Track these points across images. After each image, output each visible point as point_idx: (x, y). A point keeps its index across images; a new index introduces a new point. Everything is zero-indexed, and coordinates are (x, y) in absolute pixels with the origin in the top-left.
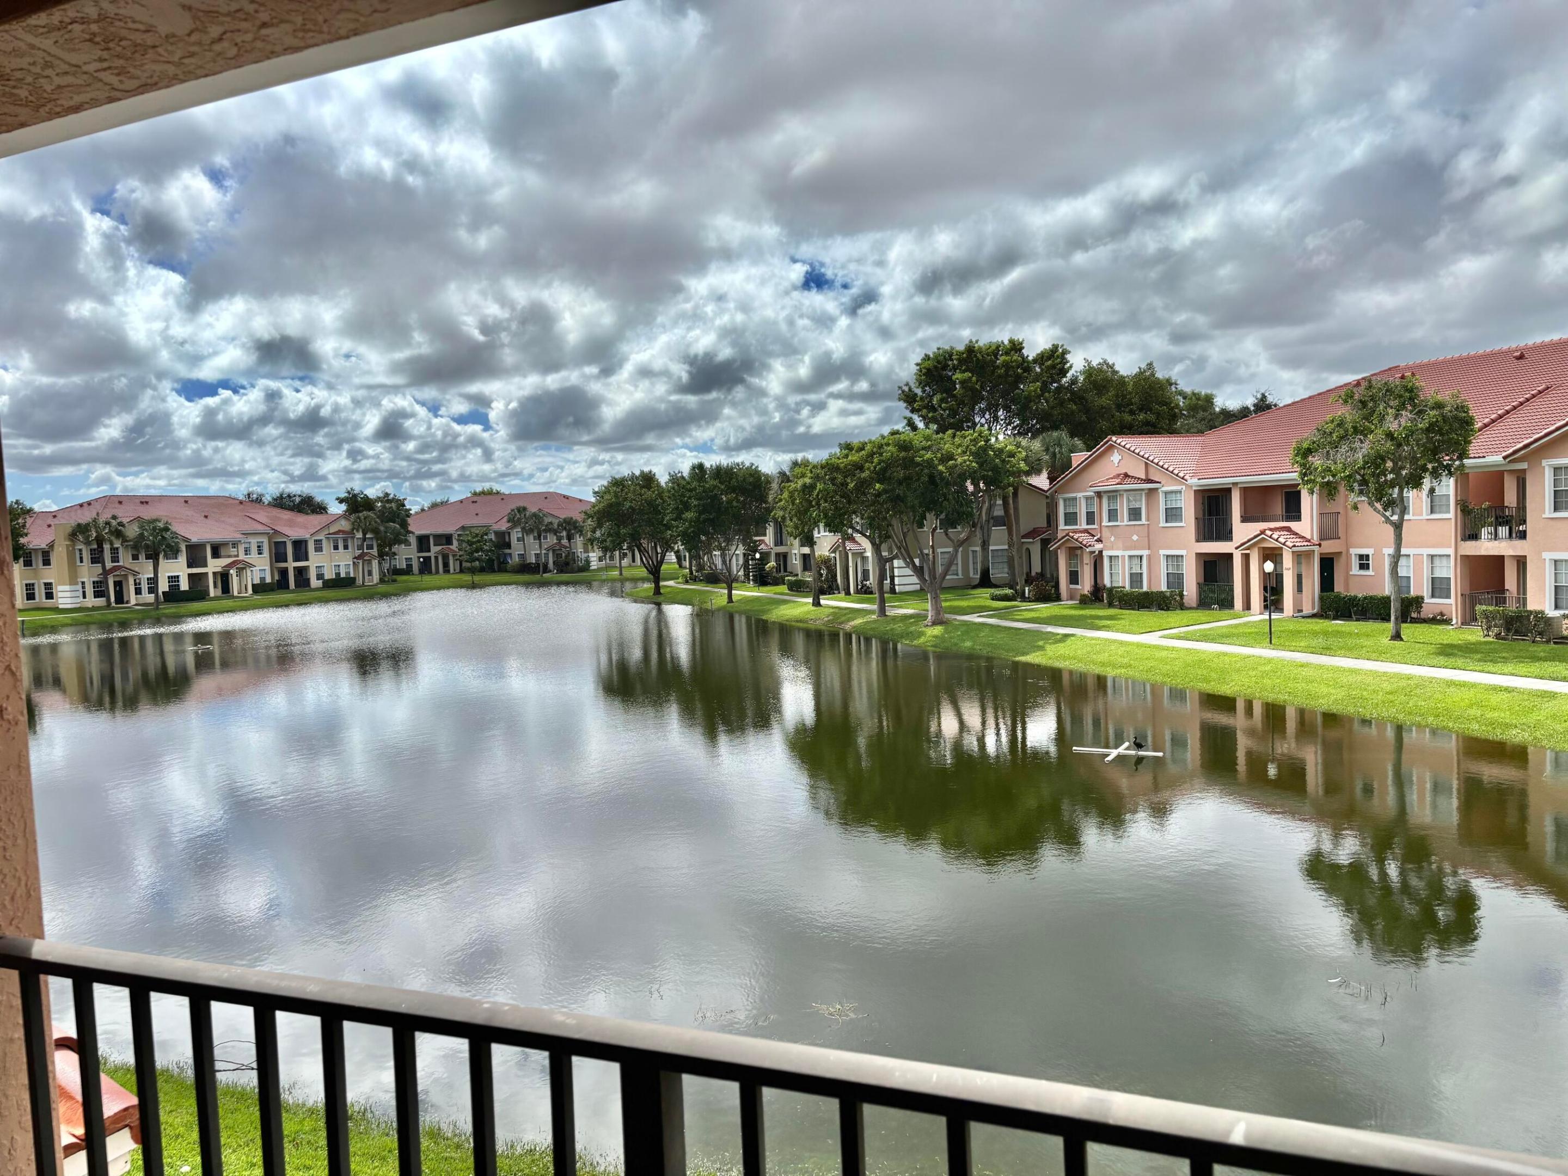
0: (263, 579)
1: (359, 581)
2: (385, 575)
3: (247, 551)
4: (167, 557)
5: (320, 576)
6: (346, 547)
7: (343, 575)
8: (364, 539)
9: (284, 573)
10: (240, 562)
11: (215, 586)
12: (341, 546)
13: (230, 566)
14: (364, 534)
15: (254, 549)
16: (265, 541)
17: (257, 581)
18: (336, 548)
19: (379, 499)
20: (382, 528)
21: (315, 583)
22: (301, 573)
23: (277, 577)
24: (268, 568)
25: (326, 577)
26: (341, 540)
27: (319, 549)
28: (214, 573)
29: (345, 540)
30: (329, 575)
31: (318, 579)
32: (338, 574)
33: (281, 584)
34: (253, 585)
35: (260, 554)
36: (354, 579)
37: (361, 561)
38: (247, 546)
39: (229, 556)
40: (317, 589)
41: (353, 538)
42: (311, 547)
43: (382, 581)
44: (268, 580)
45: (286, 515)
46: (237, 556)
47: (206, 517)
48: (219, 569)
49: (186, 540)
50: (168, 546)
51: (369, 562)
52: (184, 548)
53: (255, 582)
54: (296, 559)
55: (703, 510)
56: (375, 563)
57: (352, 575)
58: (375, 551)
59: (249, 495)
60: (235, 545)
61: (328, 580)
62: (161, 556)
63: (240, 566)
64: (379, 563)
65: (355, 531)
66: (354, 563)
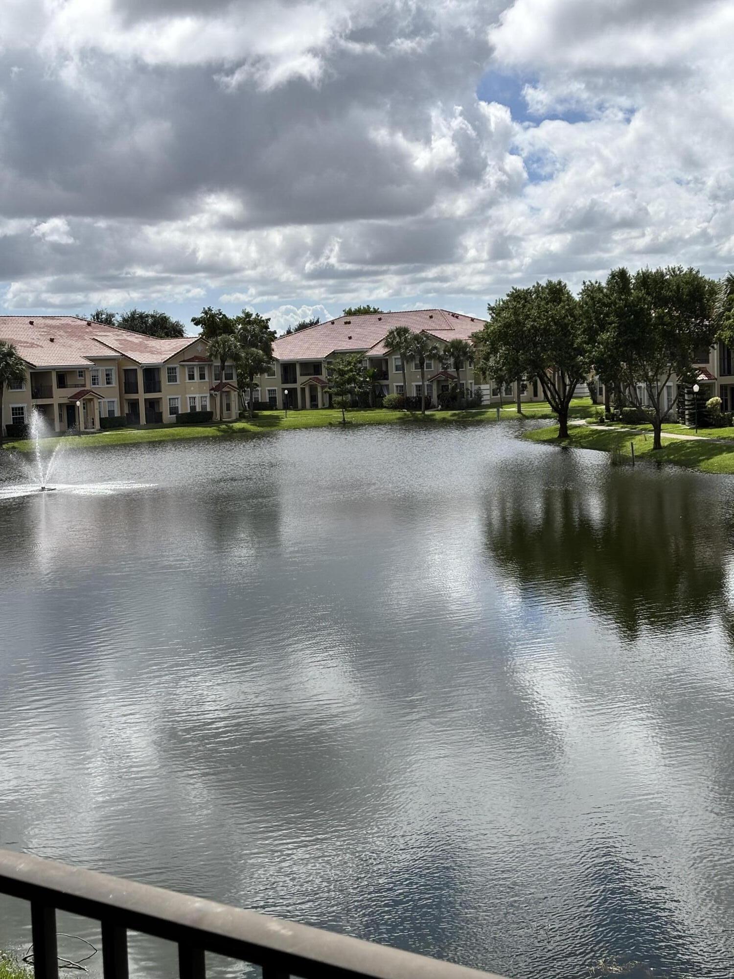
0: (111, 412)
1: (217, 416)
2: (245, 410)
3: (95, 380)
4: (10, 386)
5: (173, 411)
6: (202, 377)
7: (198, 409)
8: (223, 367)
9: (134, 404)
10: (88, 392)
11: (61, 421)
12: (197, 374)
13: (77, 396)
14: (223, 361)
15: (102, 378)
16: (114, 369)
17: (105, 415)
18: (191, 377)
19: (239, 320)
20: (243, 355)
21: (167, 417)
22: (152, 405)
23: (126, 411)
24: (116, 400)
25: (180, 412)
26: (197, 369)
27: (172, 378)
28: (60, 405)
29: (202, 369)
30: (184, 409)
31: (171, 413)
32: (193, 408)
33: (129, 420)
34: (101, 419)
35: (108, 383)
36: (211, 414)
37: (218, 393)
38: (95, 374)
39: (76, 386)
40: (170, 425)
41: (210, 366)
42: (164, 376)
43: (241, 416)
44: (117, 414)
45: (136, 338)
46: (84, 386)
47: (52, 340)
48: (65, 401)
49: (30, 366)
50: (13, 373)
51: (228, 394)
52: (28, 377)
53: (103, 416)
54: (147, 390)
55: (623, 329)
56: (234, 395)
57: (208, 409)
58: (234, 382)
59: (97, 315)
60: (82, 372)
61: (182, 414)
62: (5, 385)
63: (87, 397)
64: (239, 395)
65: (213, 358)
66: (211, 395)
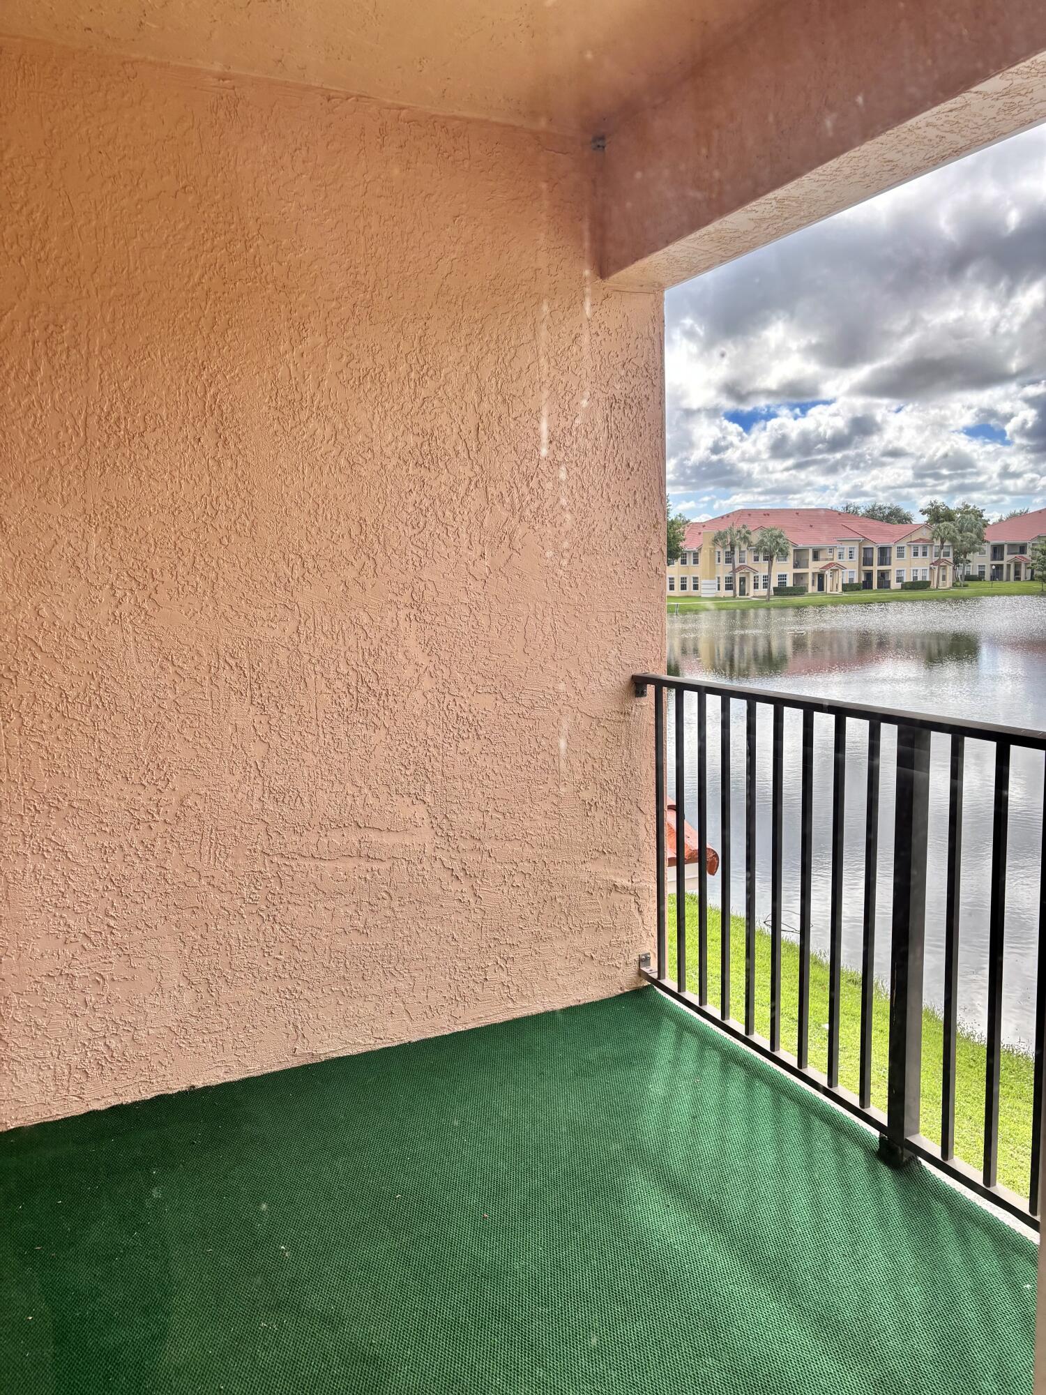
0: (851, 580)
1: (934, 585)
2: (958, 581)
3: (840, 556)
4: (778, 559)
5: (899, 580)
6: (925, 554)
7: (919, 579)
8: (942, 547)
9: (869, 575)
10: (834, 564)
11: (813, 584)
12: (920, 552)
13: (825, 567)
14: (942, 542)
15: (846, 554)
16: (857, 547)
17: (846, 581)
18: (916, 554)
19: (959, 511)
20: (959, 538)
21: (895, 585)
22: (883, 575)
23: (863, 579)
24: (856, 570)
25: (905, 581)
26: (920, 549)
27: (900, 555)
28: (814, 574)
29: (925, 547)
30: (908, 578)
31: (898, 581)
32: (915, 578)
33: (867, 585)
34: (843, 585)
35: (850, 558)
36: (929, 583)
37: (937, 567)
38: (841, 551)
39: (827, 559)
40: (896, 590)
41: (932, 546)
42: (894, 552)
43: (954, 585)
44: (856, 581)
45: (876, 524)
46: (833, 559)
47: (811, 526)
48: (818, 570)
49: (795, 545)
50: (781, 550)
51: (945, 568)
52: (791, 551)
53: (844, 582)
54: (881, 563)
56: (950, 569)
57: (928, 579)
58: (950, 558)
59: (847, 507)
60: (831, 550)
61: (907, 583)
62: (775, 558)
63: (834, 568)
64: (954, 569)
65: (935, 540)
66: (931, 568)
